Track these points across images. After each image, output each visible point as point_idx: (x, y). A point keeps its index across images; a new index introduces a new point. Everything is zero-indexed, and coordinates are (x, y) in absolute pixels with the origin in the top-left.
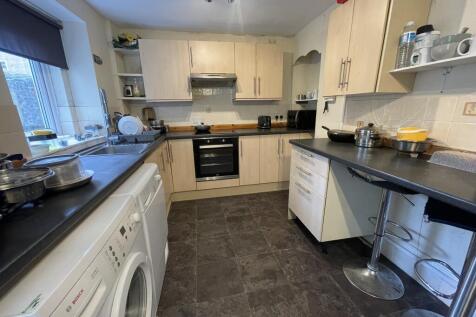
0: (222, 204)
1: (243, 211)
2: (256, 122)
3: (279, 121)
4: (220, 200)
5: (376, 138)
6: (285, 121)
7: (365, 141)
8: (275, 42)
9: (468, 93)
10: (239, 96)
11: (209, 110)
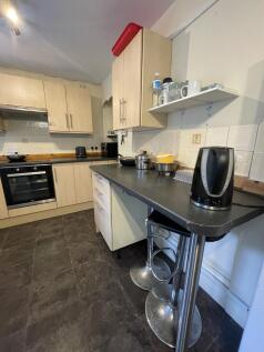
0: (38, 228)
1: (56, 231)
2: (74, 152)
3: (95, 151)
4: (36, 223)
5: (148, 162)
6: (99, 151)
7: (141, 164)
8: (85, 87)
9: (194, 127)
10: (53, 129)
11: (24, 141)
